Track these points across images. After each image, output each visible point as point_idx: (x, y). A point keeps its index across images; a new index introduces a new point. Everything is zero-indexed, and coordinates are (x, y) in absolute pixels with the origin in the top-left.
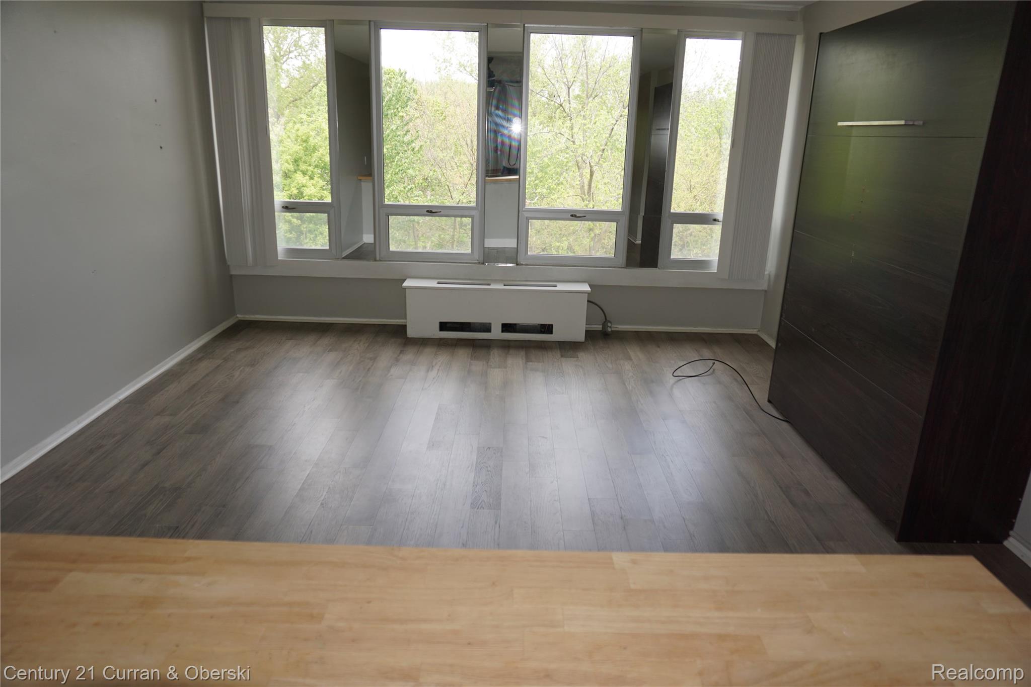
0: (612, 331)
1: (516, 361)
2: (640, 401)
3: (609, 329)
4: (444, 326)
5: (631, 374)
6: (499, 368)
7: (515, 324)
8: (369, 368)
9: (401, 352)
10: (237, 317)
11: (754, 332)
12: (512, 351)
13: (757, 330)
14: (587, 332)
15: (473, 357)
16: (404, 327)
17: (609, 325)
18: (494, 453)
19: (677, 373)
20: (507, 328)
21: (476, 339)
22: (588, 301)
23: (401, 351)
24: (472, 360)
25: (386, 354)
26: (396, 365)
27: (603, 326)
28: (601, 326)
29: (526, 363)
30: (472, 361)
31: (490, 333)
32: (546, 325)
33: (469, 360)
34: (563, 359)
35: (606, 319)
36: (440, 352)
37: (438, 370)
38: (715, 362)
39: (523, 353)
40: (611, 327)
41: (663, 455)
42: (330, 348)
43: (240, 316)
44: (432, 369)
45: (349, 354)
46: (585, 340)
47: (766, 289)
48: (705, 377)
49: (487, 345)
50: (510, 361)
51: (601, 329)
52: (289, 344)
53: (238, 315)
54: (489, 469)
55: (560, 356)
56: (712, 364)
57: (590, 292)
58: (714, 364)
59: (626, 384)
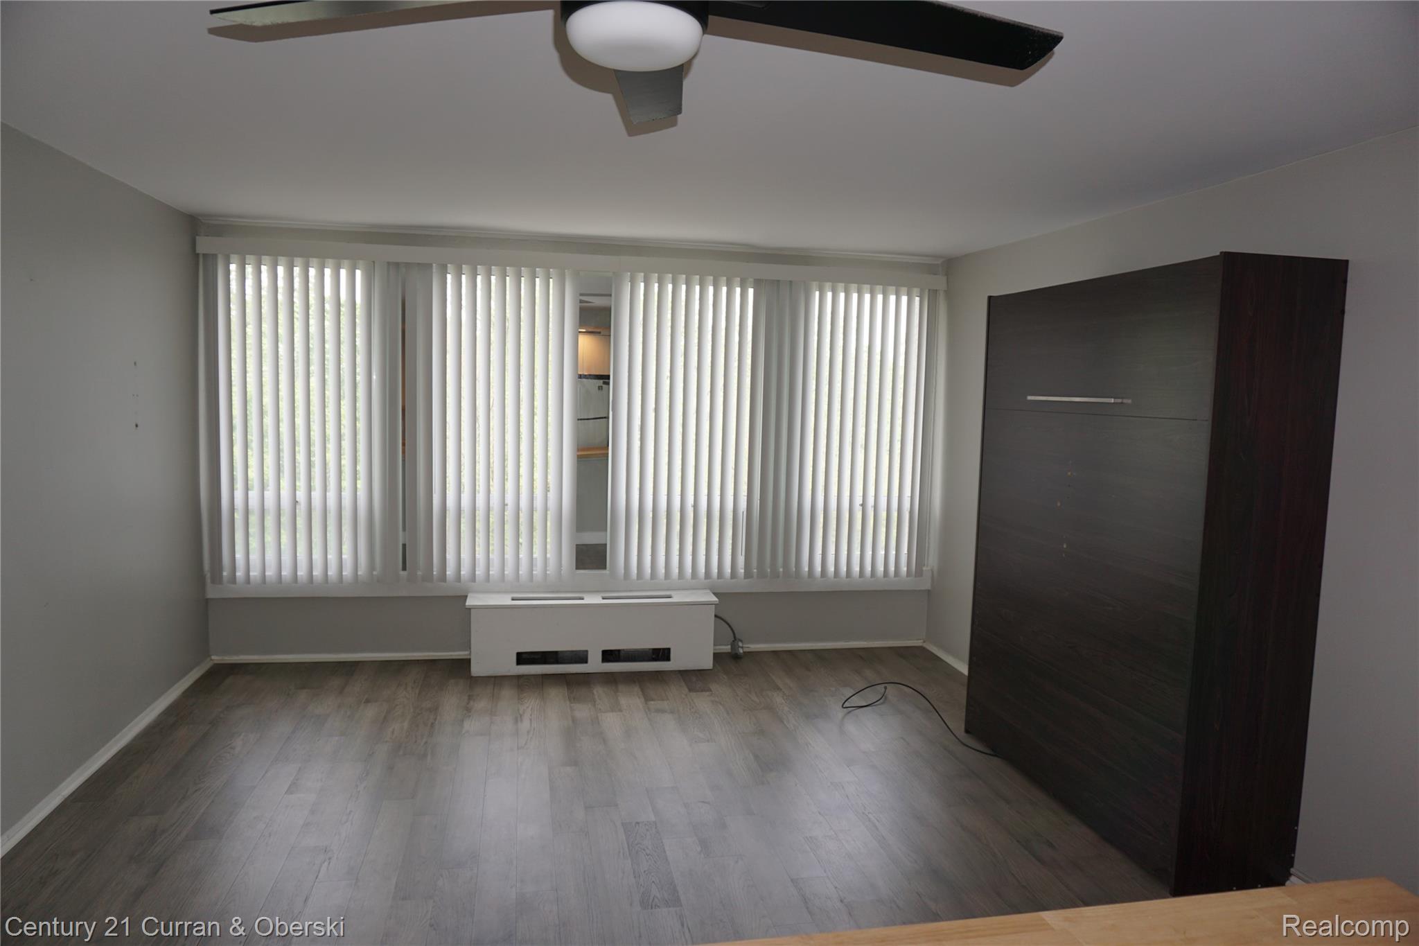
0: (744, 652)
1: (631, 700)
2: (810, 744)
3: (741, 651)
4: (522, 658)
5: (786, 709)
6: (612, 711)
7: (619, 651)
8: (432, 724)
9: (470, 698)
10: (211, 660)
11: (918, 643)
12: (621, 687)
13: (922, 641)
14: (715, 655)
15: (573, 699)
16: (467, 662)
17: (740, 644)
18: (647, 830)
19: (847, 704)
20: (608, 656)
21: (567, 674)
22: (716, 616)
23: (469, 696)
24: (572, 703)
25: (451, 700)
26: (470, 716)
27: (731, 647)
28: (729, 647)
29: (646, 704)
30: (572, 705)
31: (585, 665)
32: (659, 649)
33: (568, 702)
34: (693, 694)
35: (735, 637)
36: (525, 694)
37: (531, 720)
38: (886, 685)
39: (636, 689)
40: (742, 647)
41: (863, 813)
42: (366, 696)
43: (216, 659)
44: (522, 720)
45: (397, 705)
46: (714, 665)
47: (929, 588)
48: (879, 706)
49: (585, 680)
50: (623, 701)
51: (730, 651)
52: (303, 695)
53: (213, 657)
54: (648, 852)
55: (687, 690)
56: (883, 690)
57: (717, 603)
58: (886, 688)
59: (785, 723)
